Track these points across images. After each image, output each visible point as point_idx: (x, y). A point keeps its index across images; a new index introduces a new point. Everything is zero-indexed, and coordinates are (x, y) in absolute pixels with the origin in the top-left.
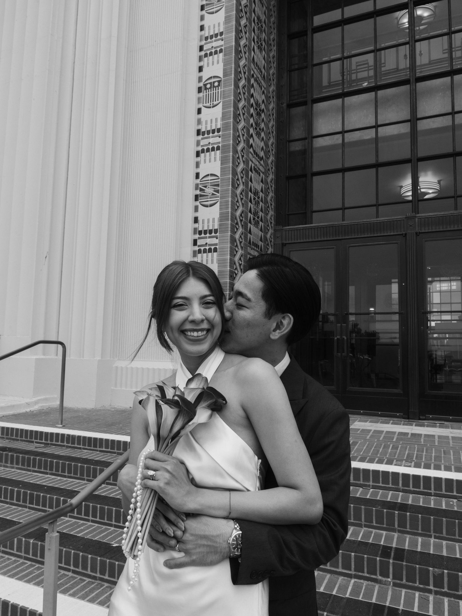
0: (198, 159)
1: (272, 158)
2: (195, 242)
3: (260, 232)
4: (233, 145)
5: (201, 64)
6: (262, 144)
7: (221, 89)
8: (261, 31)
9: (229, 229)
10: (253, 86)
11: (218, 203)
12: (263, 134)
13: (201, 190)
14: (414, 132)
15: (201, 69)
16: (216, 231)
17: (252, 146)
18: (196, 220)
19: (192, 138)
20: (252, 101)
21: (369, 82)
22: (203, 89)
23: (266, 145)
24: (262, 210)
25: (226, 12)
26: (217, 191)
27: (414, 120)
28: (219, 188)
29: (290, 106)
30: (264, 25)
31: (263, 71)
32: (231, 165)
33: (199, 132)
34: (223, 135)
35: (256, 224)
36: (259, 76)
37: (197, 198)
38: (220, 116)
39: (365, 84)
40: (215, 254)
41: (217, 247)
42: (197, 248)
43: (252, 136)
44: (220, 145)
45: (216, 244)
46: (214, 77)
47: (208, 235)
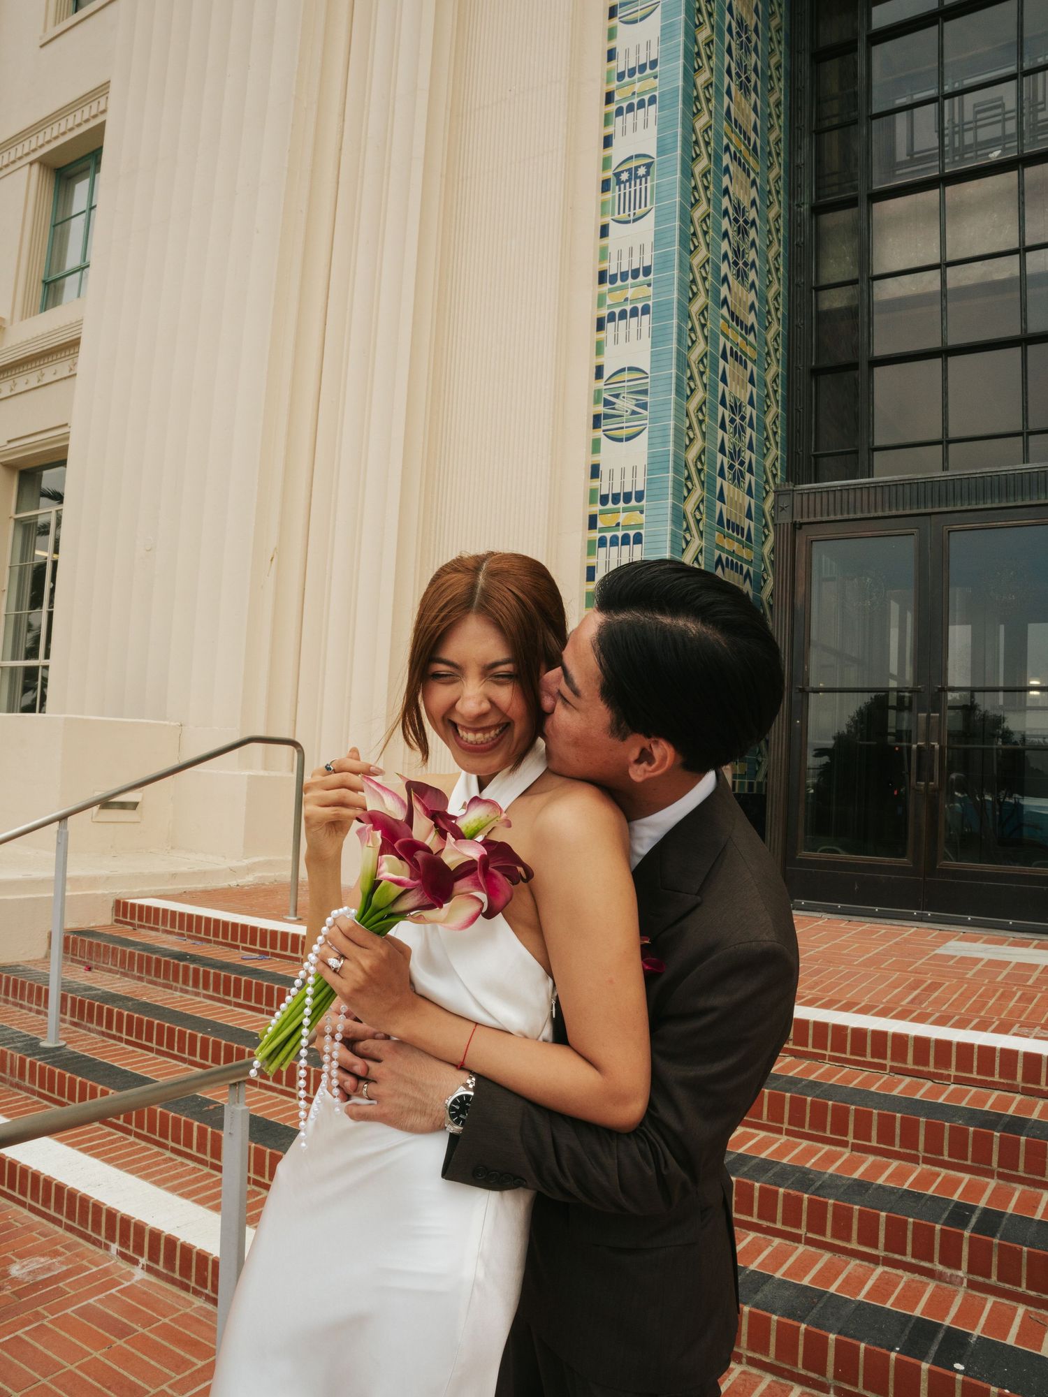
0: (602, 335)
1: (776, 327)
2: (592, 522)
3: (747, 498)
4: (679, 302)
5: (610, 130)
6: (752, 297)
7: (652, 181)
8: (748, 51)
9: (670, 491)
10: (727, 170)
11: (645, 433)
12: (752, 276)
13: (607, 403)
15: (608, 142)
16: (640, 496)
17: (725, 301)
18: (595, 472)
19: (590, 290)
20: (725, 202)
21: (1004, 150)
22: (613, 183)
23: (763, 299)
24: (750, 447)
25: (665, 16)
26: (644, 406)
28: (647, 399)
29: (818, 210)
30: (754, 37)
31: (753, 136)
32: (674, 346)
33: (602, 277)
34: (656, 281)
35: (738, 478)
36: (743, 148)
37: (597, 421)
38: (649, 239)
39: (995, 155)
40: (637, 547)
41: (642, 532)
42: (596, 535)
43: (725, 279)
44: (650, 303)
45: (640, 526)
46: (638, 156)
47: (621, 505)
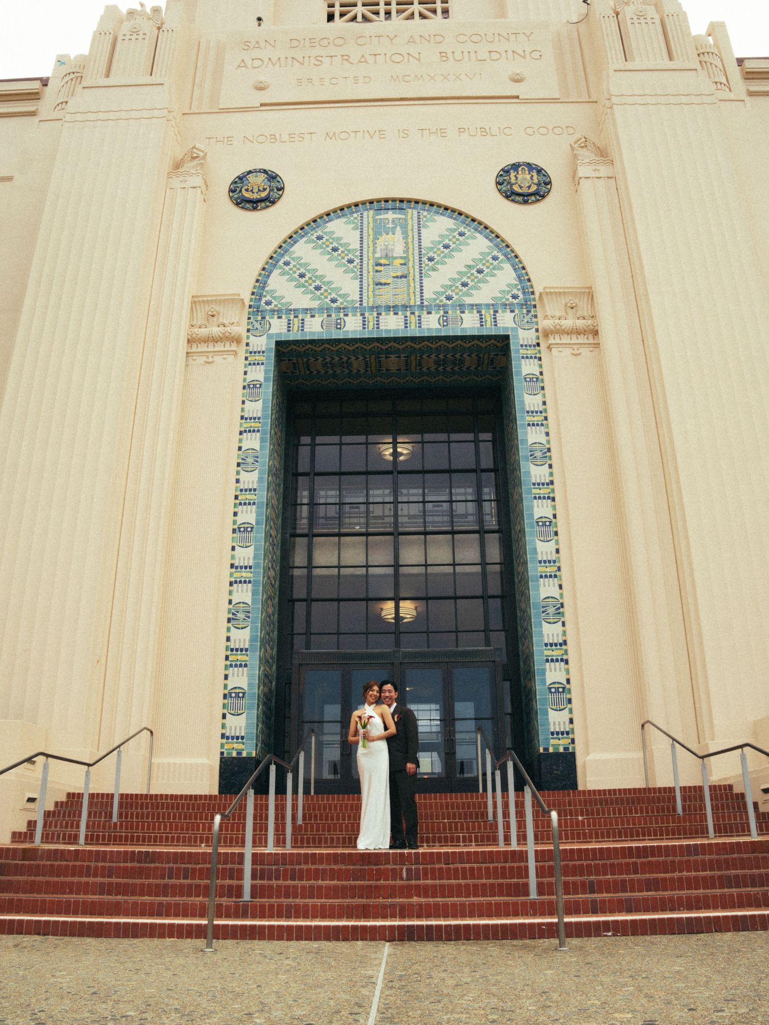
0: (232, 588)
2: (227, 658)
3: (270, 651)
4: (262, 580)
5: (236, 510)
6: (274, 574)
7: (253, 534)
8: (277, 478)
9: (258, 647)
10: (272, 527)
11: (249, 627)
13: (233, 614)
14: (396, 574)
15: (235, 514)
16: (247, 650)
17: (269, 577)
18: (228, 639)
19: (227, 570)
20: (271, 540)
21: (361, 528)
22: (237, 530)
24: (272, 631)
25: (259, 473)
26: (249, 617)
27: (397, 566)
30: (278, 472)
31: (276, 510)
32: (260, 596)
33: (232, 566)
34: (254, 572)
35: (269, 643)
37: (229, 620)
38: (252, 556)
39: (358, 529)
40: (245, 669)
41: (247, 663)
42: (228, 663)
43: (270, 568)
44: (251, 580)
45: (246, 661)
46: (248, 523)
47: (239, 652)
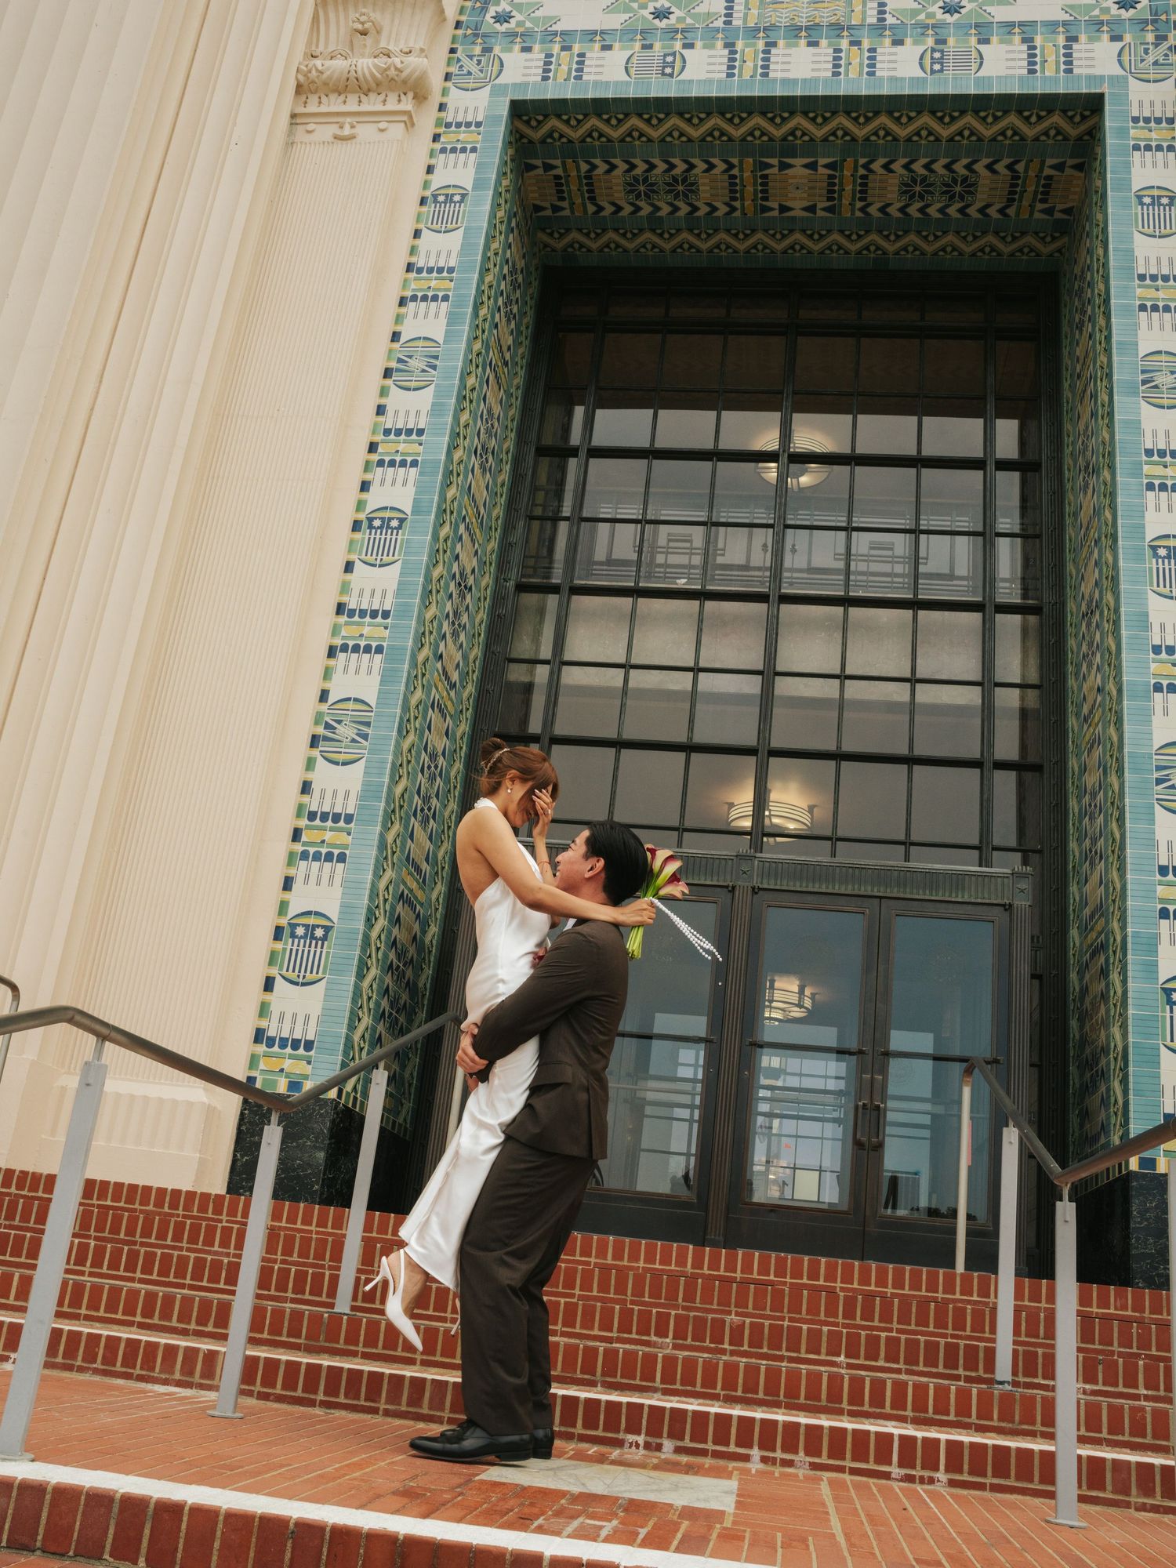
0: (332, 662)
1: (471, 689)
2: (296, 835)
3: (428, 842)
4: (412, 650)
5: (368, 477)
6: (458, 657)
7: (403, 535)
8: (490, 436)
9: (380, 819)
10: (461, 538)
11: (363, 761)
12: (462, 637)
13: (328, 726)
14: (767, 697)
15: (365, 486)
16: (349, 819)
17: (441, 656)
18: (306, 788)
19: (326, 617)
20: (455, 568)
21: (690, 580)
22: (365, 524)
23: (465, 657)
24: (437, 796)
25: (437, 395)
26: (365, 737)
27: (769, 673)
28: (369, 731)
29: (521, 588)
30: (496, 424)
31: (482, 510)
32: (403, 688)
33: (340, 609)
34: (394, 626)
35: (425, 821)
36: (474, 520)
37: (314, 741)
38: (393, 586)
39: (681, 583)
40: (340, 866)
41: (347, 852)
42: (298, 848)
43: (444, 636)
44: (385, 644)
45: (346, 847)
46: (392, 509)
47: (329, 823)
